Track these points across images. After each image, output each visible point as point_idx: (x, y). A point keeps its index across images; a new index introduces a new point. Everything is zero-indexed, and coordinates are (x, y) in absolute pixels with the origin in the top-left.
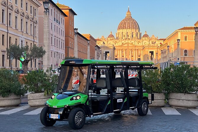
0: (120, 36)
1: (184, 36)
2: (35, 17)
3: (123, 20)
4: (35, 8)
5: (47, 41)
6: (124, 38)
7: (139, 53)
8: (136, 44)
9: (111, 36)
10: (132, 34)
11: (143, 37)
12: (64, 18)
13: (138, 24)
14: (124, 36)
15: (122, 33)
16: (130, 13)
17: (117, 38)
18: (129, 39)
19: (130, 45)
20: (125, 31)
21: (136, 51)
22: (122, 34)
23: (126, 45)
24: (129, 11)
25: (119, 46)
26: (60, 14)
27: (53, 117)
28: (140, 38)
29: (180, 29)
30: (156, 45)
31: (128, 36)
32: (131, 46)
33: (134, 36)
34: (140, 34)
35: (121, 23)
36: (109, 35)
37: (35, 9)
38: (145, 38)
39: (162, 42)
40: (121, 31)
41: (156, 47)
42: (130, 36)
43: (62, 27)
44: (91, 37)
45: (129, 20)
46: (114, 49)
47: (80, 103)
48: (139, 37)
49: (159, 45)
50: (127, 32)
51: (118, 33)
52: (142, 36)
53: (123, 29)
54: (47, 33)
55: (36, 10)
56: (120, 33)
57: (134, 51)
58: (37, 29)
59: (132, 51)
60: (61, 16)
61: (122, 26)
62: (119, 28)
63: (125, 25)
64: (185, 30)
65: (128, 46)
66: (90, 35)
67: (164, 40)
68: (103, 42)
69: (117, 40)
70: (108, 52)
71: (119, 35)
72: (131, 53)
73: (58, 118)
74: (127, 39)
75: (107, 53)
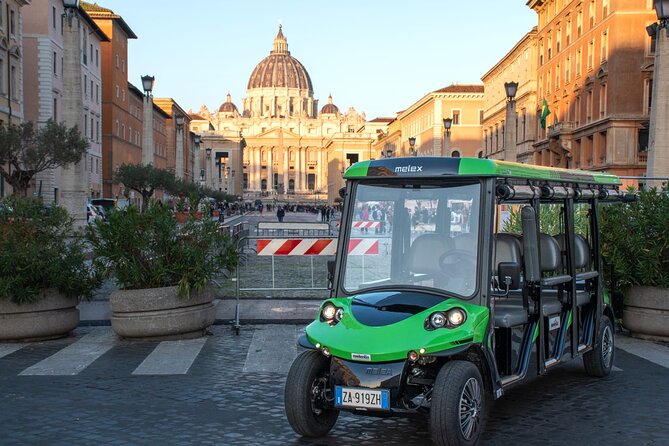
0: (256, 108)
1: (452, 110)
2: (12, 36)
3: (265, 61)
4: (11, 8)
5: (73, 113)
6: (266, 114)
7: (312, 158)
8: (304, 132)
9: (229, 107)
10: (291, 102)
11: (324, 110)
12: (98, 46)
13: (307, 74)
14: (268, 108)
15: (262, 98)
16: (286, 40)
17: (247, 114)
18: (281, 117)
19: (285, 135)
20: (269, 93)
21: (303, 153)
22: (262, 101)
23: (273, 135)
24: (280, 35)
25: (254, 138)
26: (87, 32)
27: (354, 400)
28: (315, 116)
29: (439, 91)
30: (365, 136)
31: (278, 107)
32: (290, 136)
33: (298, 107)
34: (315, 104)
35: (259, 70)
36: (224, 105)
37: (12, 12)
38: (329, 115)
39: (384, 127)
40: (258, 92)
41: (366, 142)
42: (285, 107)
43: (94, 72)
44: (175, 107)
45: (281, 61)
46: (243, 144)
47: (471, 339)
48: (309, 113)
49: (375, 136)
50: (276, 97)
51: (248, 100)
52: (320, 108)
53: (264, 86)
54: (74, 87)
55: (16, 14)
56: (254, 100)
57: (298, 153)
58: (19, 76)
59: (290, 153)
60: (91, 40)
61: (261, 78)
62: (253, 84)
63: (268, 76)
64: (453, 94)
65: (281, 138)
66: (173, 101)
67: (391, 121)
68: (210, 124)
69: (246, 121)
70: (225, 155)
71: (253, 105)
72: (289, 159)
73: (379, 406)
74: (276, 116)
75: (220, 155)
